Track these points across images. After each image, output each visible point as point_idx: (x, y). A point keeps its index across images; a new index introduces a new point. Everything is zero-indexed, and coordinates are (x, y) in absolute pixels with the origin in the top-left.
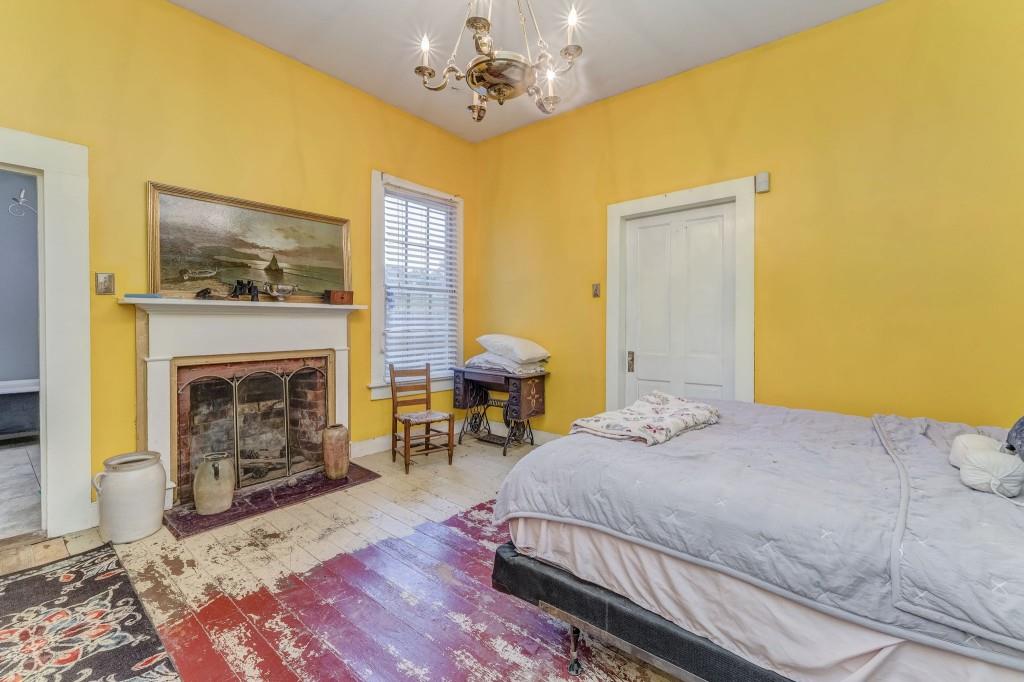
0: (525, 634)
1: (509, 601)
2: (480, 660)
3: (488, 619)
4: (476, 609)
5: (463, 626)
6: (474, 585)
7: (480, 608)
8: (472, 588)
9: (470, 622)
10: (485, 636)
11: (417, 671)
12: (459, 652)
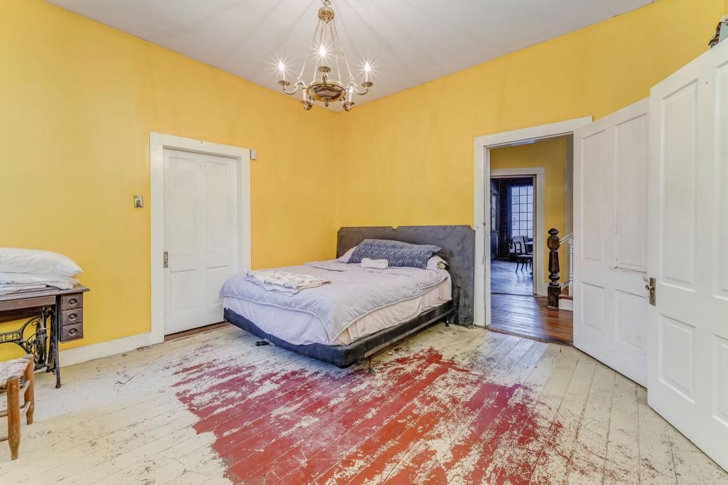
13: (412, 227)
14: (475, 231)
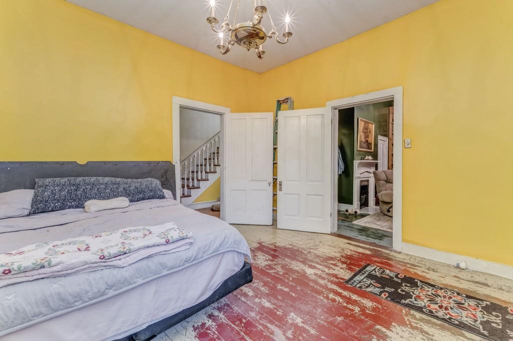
0: (239, 296)
1: (242, 311)
2: (259, 289)
3: (254, 303)
4: (259, 308)
5: (265, 301)
6: (260, 324)
7: (257, 309)
8: (261, 321)
9: (262, 303)
10: (256, 296)
11: (281, 288)
12: (267, 292)
13: (109, 162)
14: (174, 166)
